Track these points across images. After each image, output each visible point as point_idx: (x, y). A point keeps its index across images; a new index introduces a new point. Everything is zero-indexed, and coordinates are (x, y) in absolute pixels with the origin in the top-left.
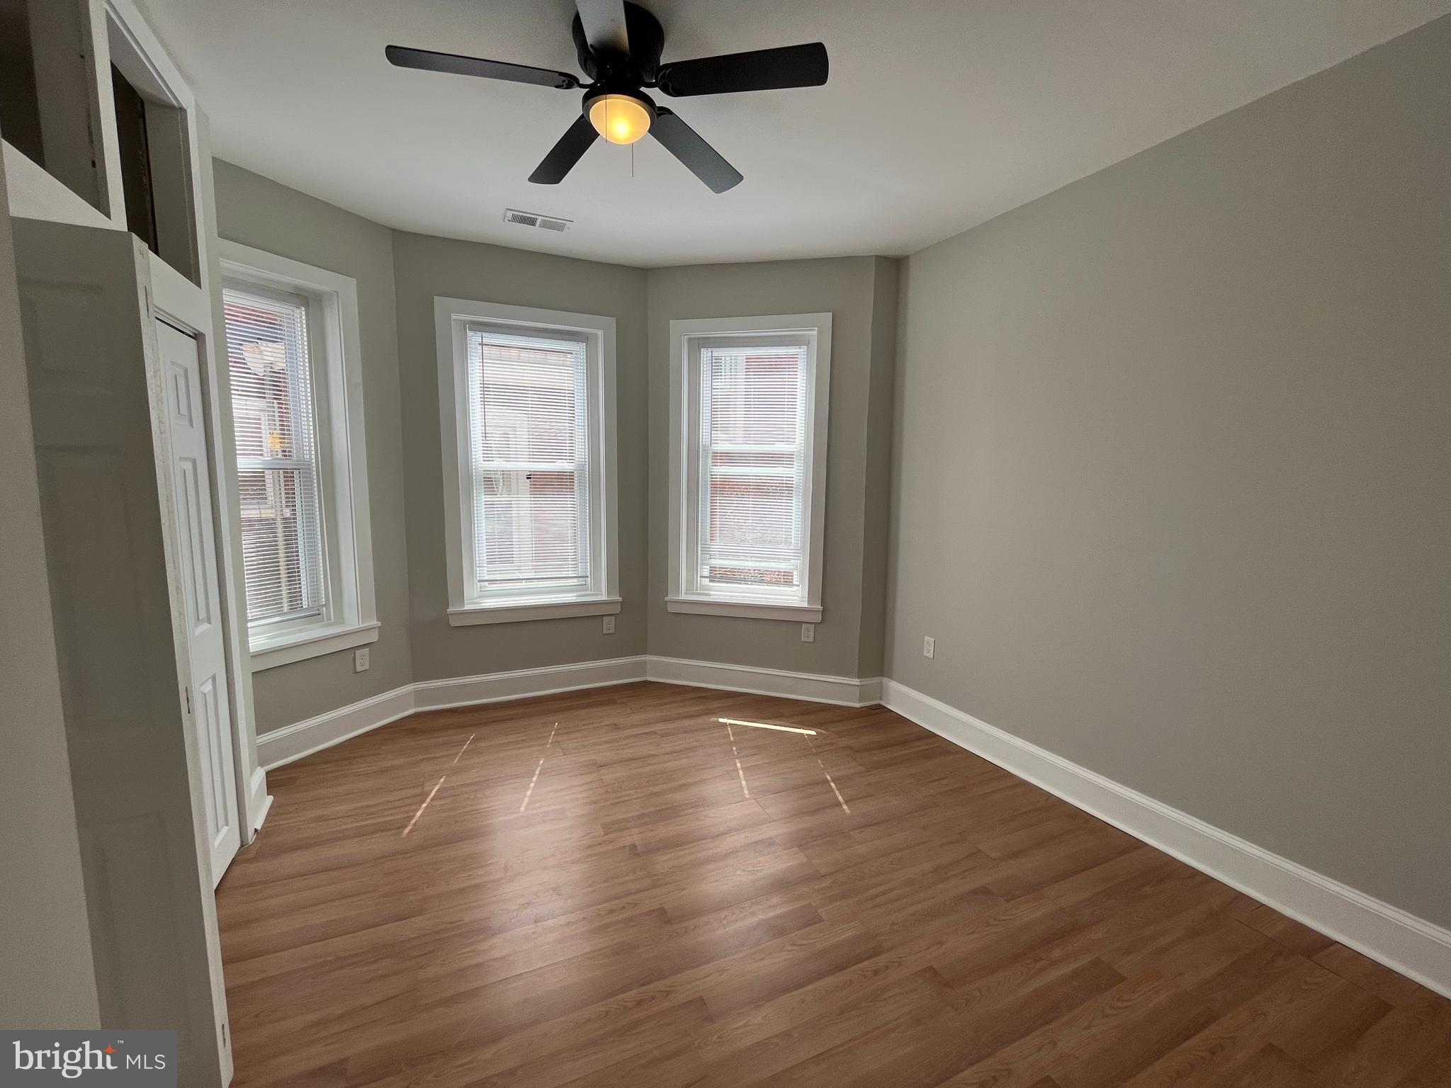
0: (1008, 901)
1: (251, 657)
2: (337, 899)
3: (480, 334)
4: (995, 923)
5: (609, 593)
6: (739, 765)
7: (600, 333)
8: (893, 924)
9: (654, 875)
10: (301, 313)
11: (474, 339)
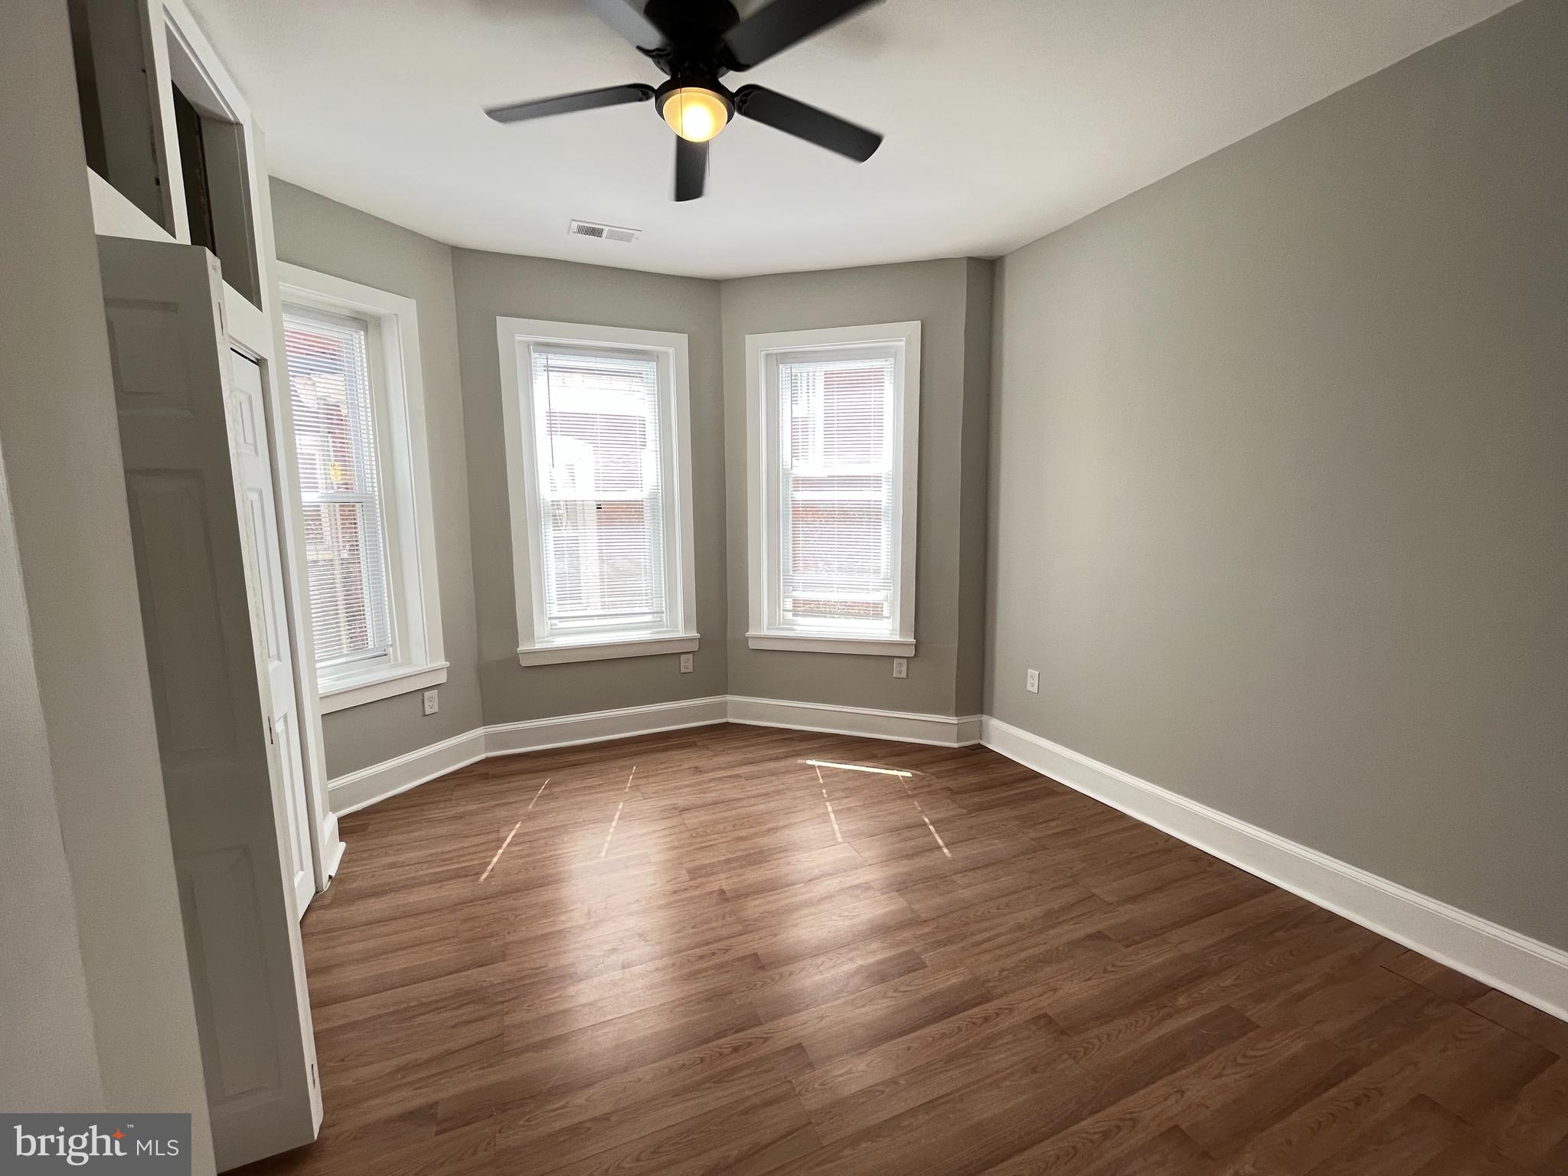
0: (1127, 946)
1: (321, 698)
2: (416, 945)
3: (544, 356)
4: (1113, 969)
5: (686, 627)
6: (830, 808)
7: (671, 350)
8: (1001, 971)
9: (746, 920)
10: (360, 338)
11: (539, 361)
